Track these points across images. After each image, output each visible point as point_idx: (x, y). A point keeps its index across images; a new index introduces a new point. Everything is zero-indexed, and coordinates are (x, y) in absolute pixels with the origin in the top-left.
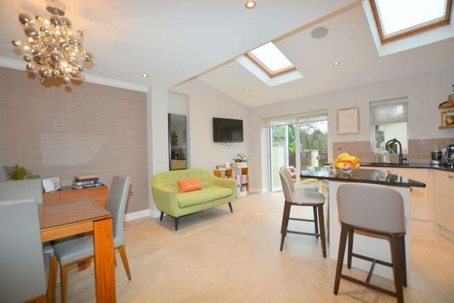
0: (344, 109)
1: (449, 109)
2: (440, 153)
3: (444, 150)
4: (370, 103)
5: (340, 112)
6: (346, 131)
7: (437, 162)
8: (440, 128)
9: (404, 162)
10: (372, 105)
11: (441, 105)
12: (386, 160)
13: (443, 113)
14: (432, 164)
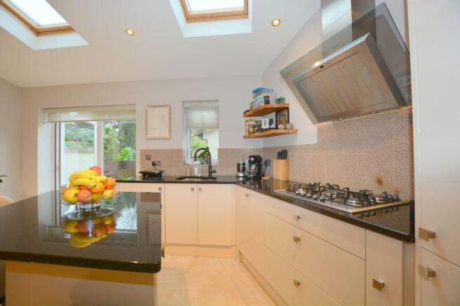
0: (154, 106)
1: (251, 118)
2: (244, 164)
3: (247, 162)
4: (184, 102)
5: (150, 109)
6: (156, 134)
7: (241, 175)
8: (245, 137)
9: (213, 175)
10: (186, 105)
11: (245, 112)
12: (197, 173)
13: (247, 121)
14: (238, 177)
